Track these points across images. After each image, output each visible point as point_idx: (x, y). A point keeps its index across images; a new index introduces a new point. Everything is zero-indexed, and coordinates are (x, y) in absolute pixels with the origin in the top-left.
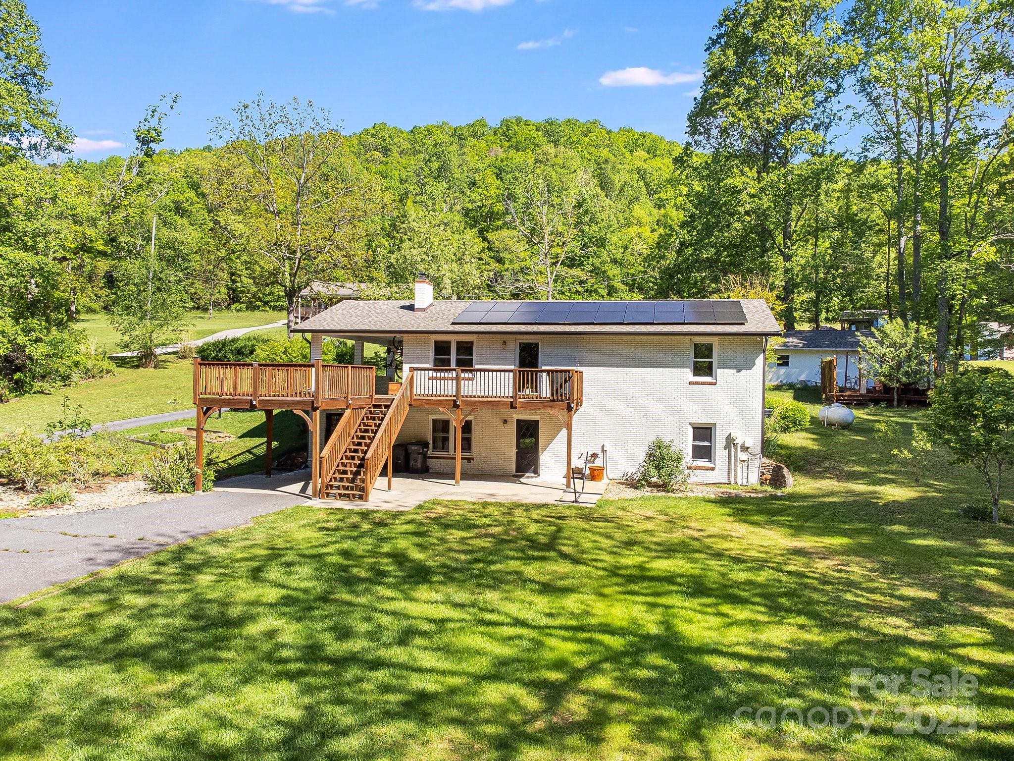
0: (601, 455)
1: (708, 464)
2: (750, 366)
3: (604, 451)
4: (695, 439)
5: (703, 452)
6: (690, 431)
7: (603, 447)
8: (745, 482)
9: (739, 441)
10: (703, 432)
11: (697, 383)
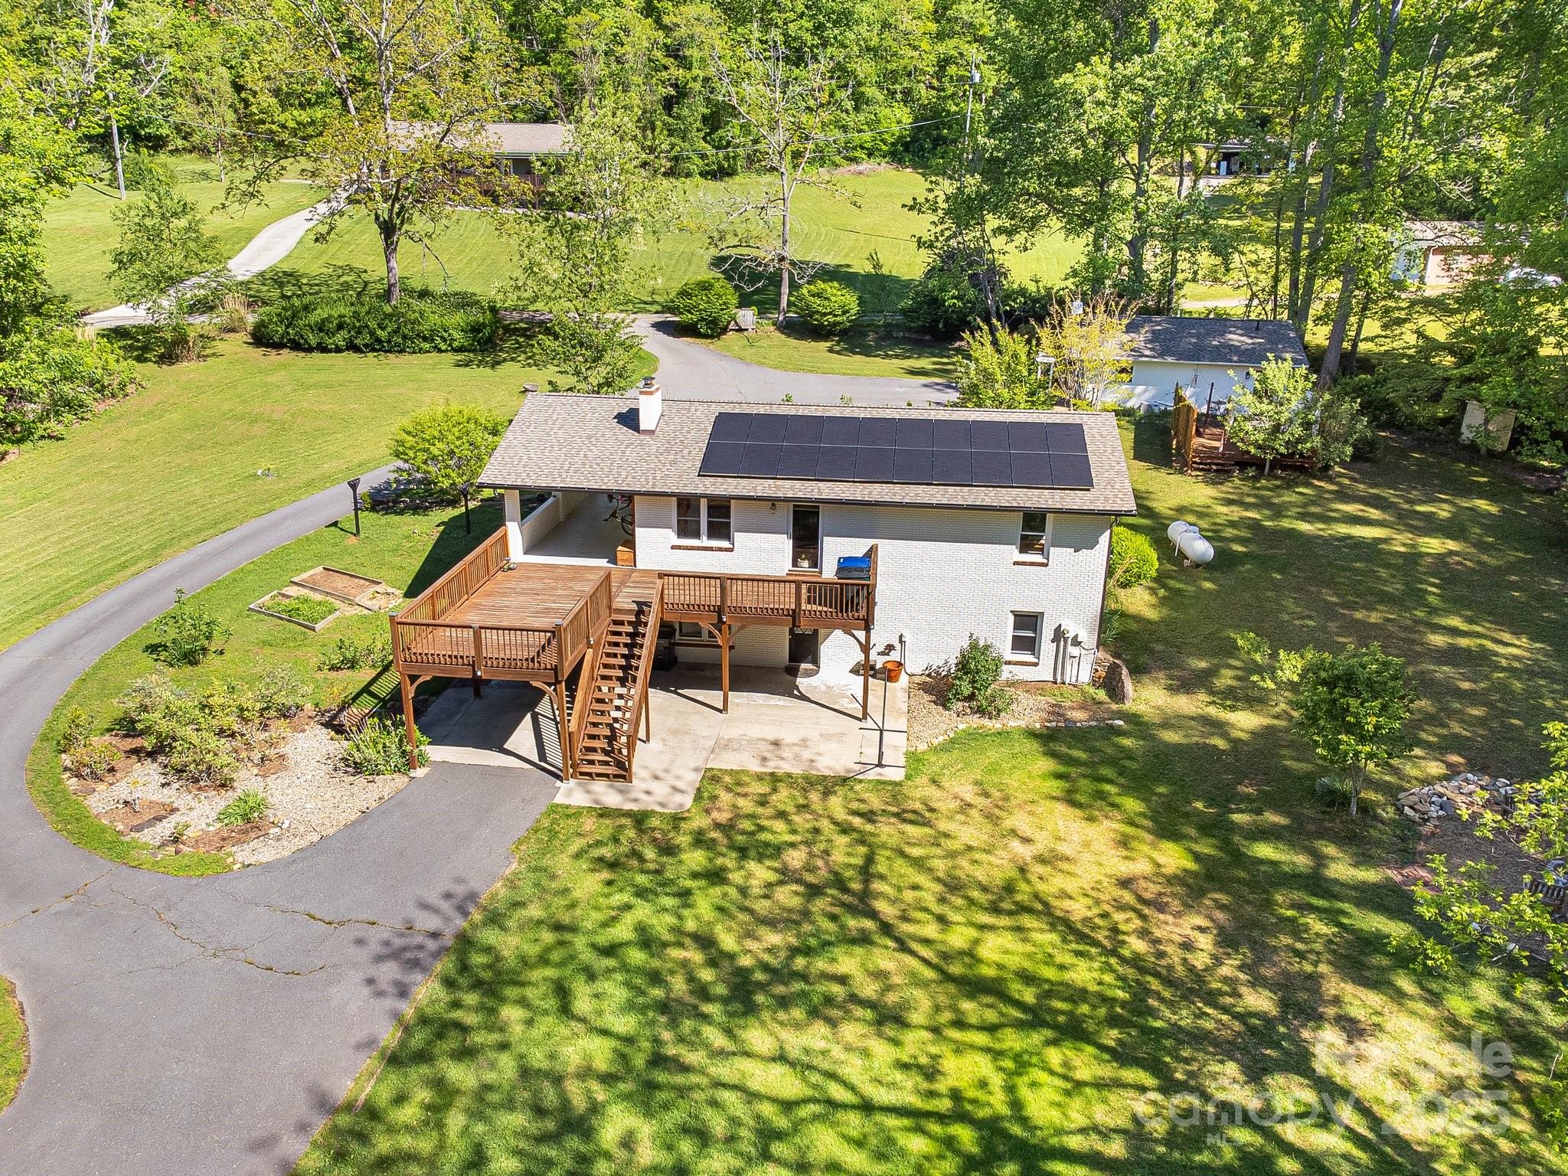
0: (898, 646)
1: (1030, 658)
2: (1092, 544)
3: (901, 641)
4: (1016, 628)
5: (1026, 643)
6: (1011, 618)
7: (901, 637)
8: (1074, 680)
9: (1071, 635)
10: (1027, 623)
11: (1024, 564)
